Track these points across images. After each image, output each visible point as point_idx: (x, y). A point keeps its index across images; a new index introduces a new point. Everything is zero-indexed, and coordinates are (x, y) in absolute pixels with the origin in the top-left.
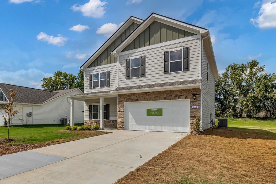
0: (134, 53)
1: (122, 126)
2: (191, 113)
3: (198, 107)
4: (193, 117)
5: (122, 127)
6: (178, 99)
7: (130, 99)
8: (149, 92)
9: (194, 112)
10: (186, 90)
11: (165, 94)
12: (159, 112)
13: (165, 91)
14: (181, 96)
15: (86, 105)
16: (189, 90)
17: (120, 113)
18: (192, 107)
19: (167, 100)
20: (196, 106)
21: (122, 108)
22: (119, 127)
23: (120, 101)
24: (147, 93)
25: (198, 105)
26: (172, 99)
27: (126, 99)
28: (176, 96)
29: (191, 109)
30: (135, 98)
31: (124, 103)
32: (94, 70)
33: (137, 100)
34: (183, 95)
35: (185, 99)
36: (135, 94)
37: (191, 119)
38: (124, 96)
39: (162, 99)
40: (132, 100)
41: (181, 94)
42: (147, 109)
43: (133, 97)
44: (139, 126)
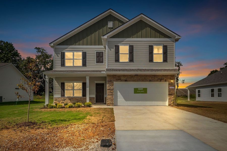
0: (123, 41)
1: (112, 102)
2: (169, 91)
3: (174, 88)
4: (170, 94)
5: (112, 104)
6: (160, 81)
7: (120, 79)
8: (137, 75)
9: (171, 91)
10: (165, 75)
11: (150, 77)
12: (145, 91)
13: (150, 75)
14: (162, 79)
15: (56, 82)
16: (168, 75)
17: (110, 91)
18: (170, 88)
19: (152, 81)
20: (172, 87)
21: (112, 86)
22: (109, 104)
23: (110, 80)
24: (135, 75)
25: (173, 86)
26: (156, 81)
27: (116, 79)
28: (159, 79)
29: (169, 89)
30: (125, 79)
31: (114, 82)
32: (67, 48)
33: (126, 81)
34: (163, 79)
35: (165, 81)
36: (124, 76)
37: (169, 96)
38: (114, 76)
39: (147, 81)
40: (122, 81)
41: (162, 78)
42: (134, 88)
43: (122, 78)
44: (127, 102)
